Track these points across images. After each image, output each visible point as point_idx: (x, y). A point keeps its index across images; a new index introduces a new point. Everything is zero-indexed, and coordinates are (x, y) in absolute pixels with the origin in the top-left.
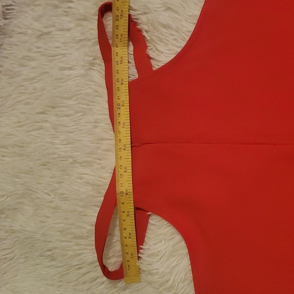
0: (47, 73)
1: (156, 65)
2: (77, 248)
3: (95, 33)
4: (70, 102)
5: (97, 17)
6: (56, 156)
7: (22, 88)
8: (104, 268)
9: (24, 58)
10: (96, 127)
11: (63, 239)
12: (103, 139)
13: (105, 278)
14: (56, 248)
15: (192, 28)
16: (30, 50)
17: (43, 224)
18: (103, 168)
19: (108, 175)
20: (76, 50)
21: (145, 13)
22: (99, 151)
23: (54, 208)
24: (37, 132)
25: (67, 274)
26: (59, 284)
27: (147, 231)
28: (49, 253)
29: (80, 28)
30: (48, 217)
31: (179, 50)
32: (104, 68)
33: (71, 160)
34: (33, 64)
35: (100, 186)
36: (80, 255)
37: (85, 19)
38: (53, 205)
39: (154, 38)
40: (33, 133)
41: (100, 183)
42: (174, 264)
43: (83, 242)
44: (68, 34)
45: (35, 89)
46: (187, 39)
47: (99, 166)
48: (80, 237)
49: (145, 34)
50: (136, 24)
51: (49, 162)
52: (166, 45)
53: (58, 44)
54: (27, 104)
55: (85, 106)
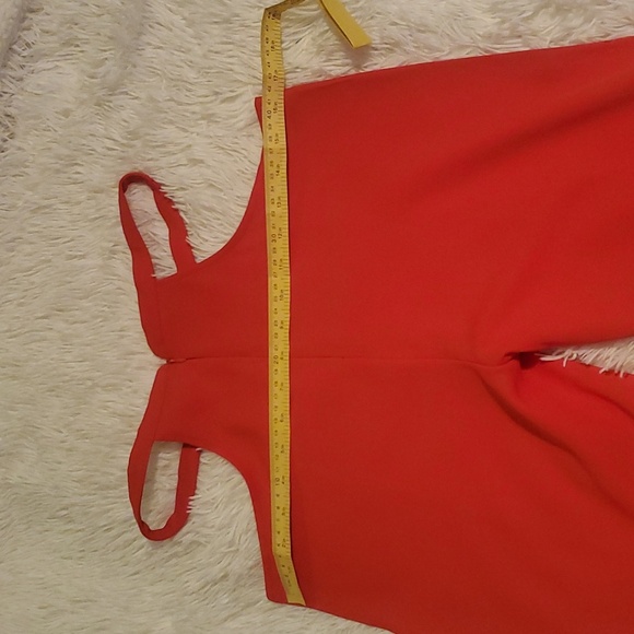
0: (50, 261)
1: (200, 257)
2: (104, 502)
3: (116, 210)
4: (85, 303)
5: (117, 190)
6: (67, 378)
7: (11, 282)
8: (143, 527)
9: (13, 240)
10: (122, 337)
11: (84, 491)
12: (133, 353)
13: (145, 540)
14: (73, 505)
15: (242, 211)
16: (22, 229)
17: (53, 473)
18: (135, 392)
19: (142, 401)
20: (91, 230)
21: (183, 189)
22: (129, 370)
23: (70, 450)
24: (39, 344)
25: (93, 539)
26: (80, 555)
27: (200, 473)
28: (64, 512)
29: (93, 202)
30: (60, 463)
31: (229, 238)
32: (130, 257)
33: (89, 383)
34: (28, 248)
35: (131, 416)
36: (109, 511)
37: (101, 191)
38: (66, 445)
39: (194, 222)
40: (33, 346)
41: (132, 413)
42: (234, 512)
43: (112, 493)
44: (76, 210)
45: (33, 283)
46: (237, 225)
47: (129, 390)
48: (108, 488)
49: (182, 214)
50: (170, 202)
51: (58, 387)
52: (211, 231)
53: (62, 223)
54: (21, 305)
55: (105, 309)
